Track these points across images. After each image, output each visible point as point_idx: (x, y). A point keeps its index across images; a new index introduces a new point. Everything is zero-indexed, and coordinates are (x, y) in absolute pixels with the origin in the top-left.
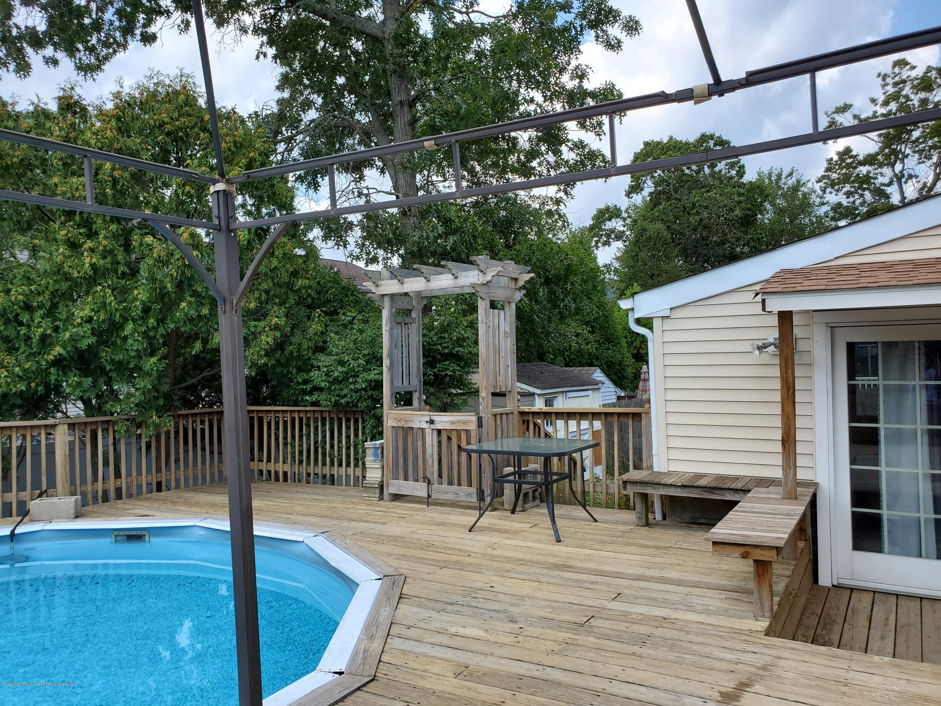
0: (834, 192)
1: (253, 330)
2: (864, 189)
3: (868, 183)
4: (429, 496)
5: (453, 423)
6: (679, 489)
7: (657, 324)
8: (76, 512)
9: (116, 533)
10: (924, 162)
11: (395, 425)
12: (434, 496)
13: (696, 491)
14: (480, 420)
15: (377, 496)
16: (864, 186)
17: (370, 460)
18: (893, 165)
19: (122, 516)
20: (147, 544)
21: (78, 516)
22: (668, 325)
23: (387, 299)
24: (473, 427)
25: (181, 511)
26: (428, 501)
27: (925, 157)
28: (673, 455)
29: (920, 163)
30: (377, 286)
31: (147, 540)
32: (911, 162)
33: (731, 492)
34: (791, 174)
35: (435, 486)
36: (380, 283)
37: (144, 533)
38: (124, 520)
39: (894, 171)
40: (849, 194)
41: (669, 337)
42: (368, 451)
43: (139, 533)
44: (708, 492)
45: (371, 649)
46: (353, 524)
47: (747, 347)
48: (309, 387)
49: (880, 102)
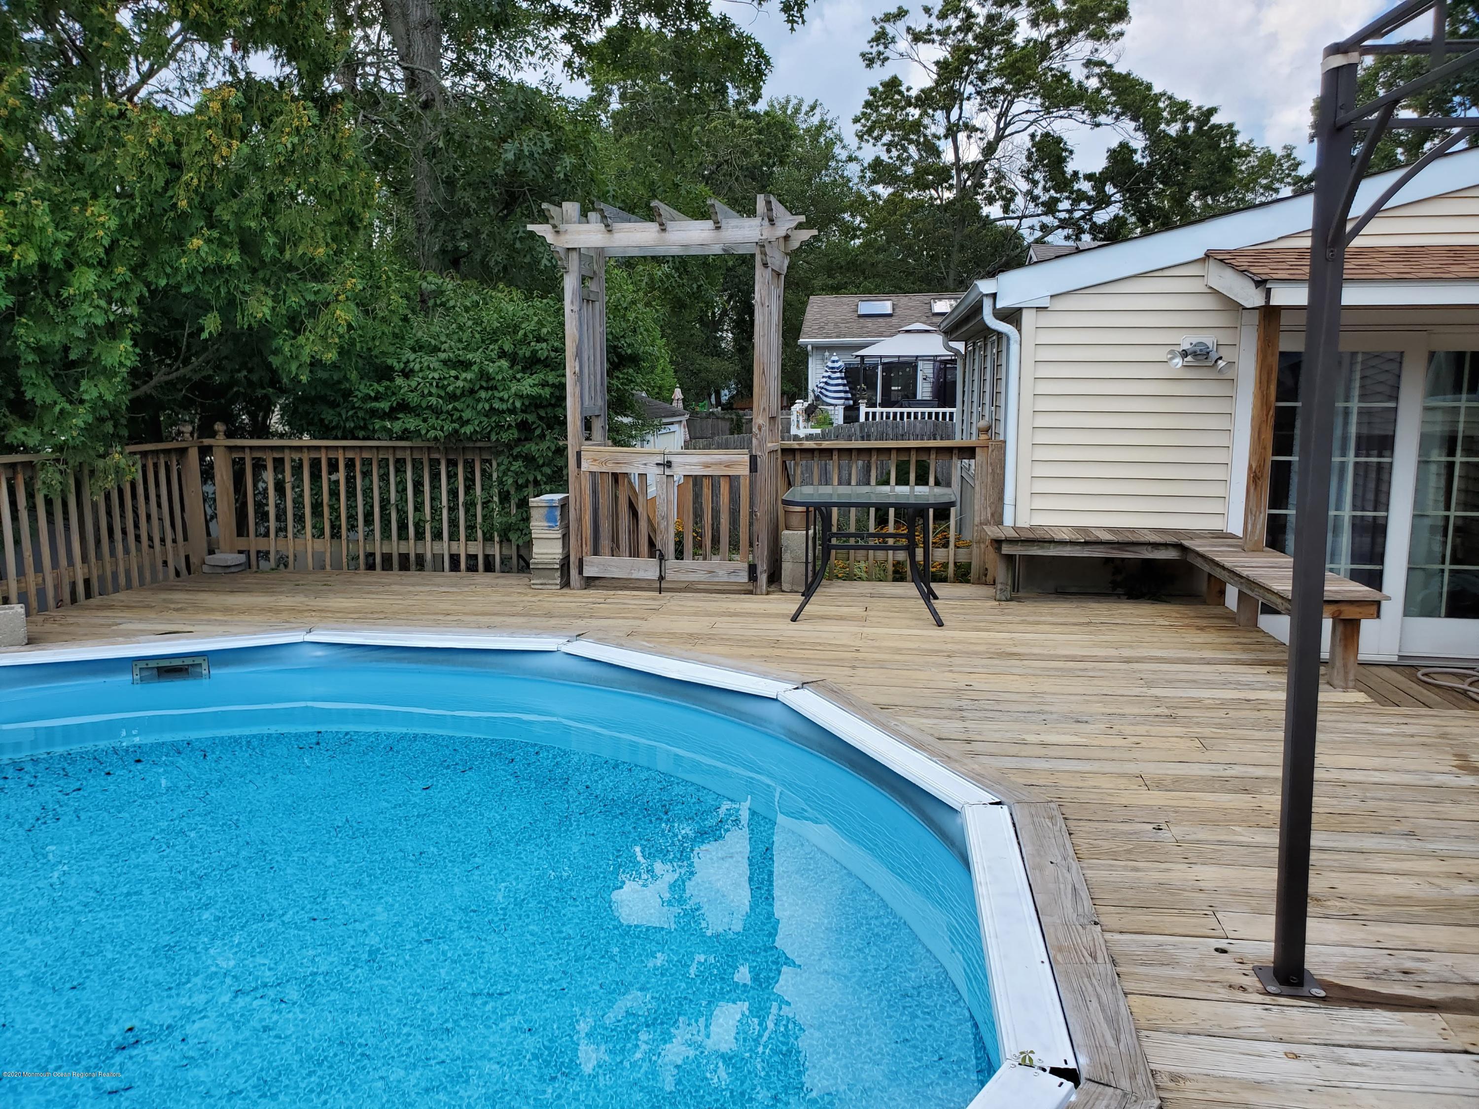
0: (872, 141)
1: (311, 298)
2: (911, 142)
3: (918, 132)
4: (661, 578)
5: (707, 466)
6: (1078, 548)
7: (1028, 318)
8: (27, 633)
9: (143, 665)
10: (986, 110)
11: (595, 469)
12: (670, 576)
13: (1101, 548)
14: (753, 460)
15: (558, 581)
16: (912, 136)
17: (539, 526)
18: (948, 110)
20: (205, 681)
21: (32, 641)
22: (1045, 319)
23: (574, 256)
24: (744, 471)
26: (660, 585)
27: (989, 103)
28: (1038, 503)
29: (981, 110)
30: (558, 232)
31: (205, 672)
32: (970, 107)
33: (1149, 548)
34: (813, 108)
35: (671, 563)
36: (562, 227)
37: (198, 661)
39: (948, 118)
40: (889, 146)
41: (1045, 337)
42: (534, 513)
43: (188, 661)
44: (1118, 549)
47: (1161, 354)
48: (384, 405)
49: (936, 12)
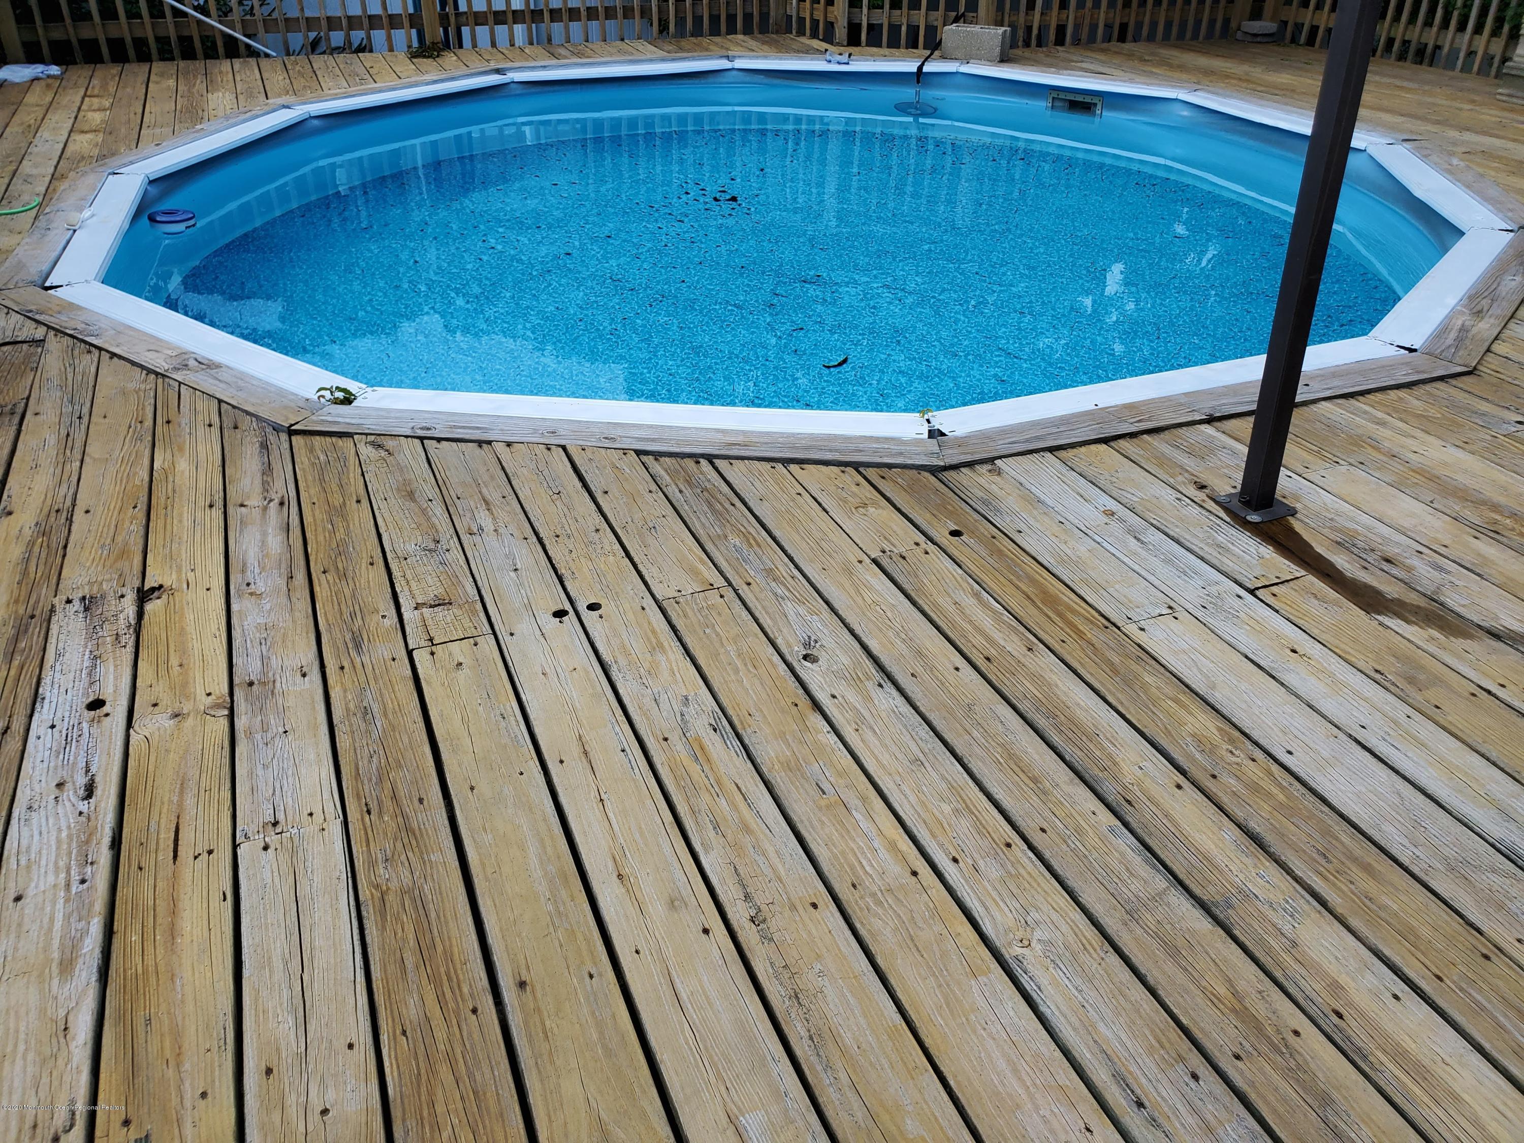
8: (1002, 53)
9: (1055, 94)
19: (1066, 69)
20: (1097, 120)
21: (1004, 59)
25: (1156, 74)
31: (1098, 112)
37: (1095, 100)
38: (1069, 75)
43: (1088, 99)
45: (1474, 330)
46: (1468, 136)
